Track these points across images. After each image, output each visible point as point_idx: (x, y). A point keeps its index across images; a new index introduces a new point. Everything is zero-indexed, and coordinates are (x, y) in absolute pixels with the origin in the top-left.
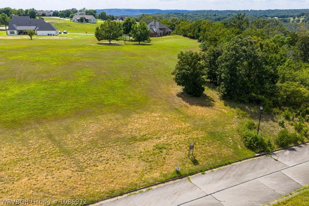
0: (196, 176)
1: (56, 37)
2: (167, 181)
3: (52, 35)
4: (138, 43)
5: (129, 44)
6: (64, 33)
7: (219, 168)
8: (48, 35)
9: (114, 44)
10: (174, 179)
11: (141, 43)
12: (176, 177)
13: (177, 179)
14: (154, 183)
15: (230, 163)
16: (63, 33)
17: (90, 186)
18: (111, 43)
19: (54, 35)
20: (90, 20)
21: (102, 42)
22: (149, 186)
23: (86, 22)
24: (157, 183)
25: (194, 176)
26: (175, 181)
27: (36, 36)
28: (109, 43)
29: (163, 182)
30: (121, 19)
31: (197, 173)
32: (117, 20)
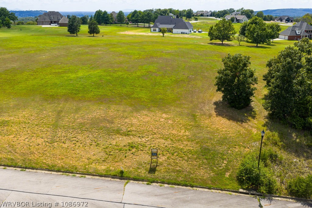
0: (138, 183)
1: (186, 36)
2: (105, 176)
3: (185, 33)
4: (255, 45)
5: (243, 46)
6: (199, 32)
7: (174, 186)
8: (182, 33)
9: (227, 44)
10: (114, 177)
11: (259, 45)
12: (117, 176)
13: (117, 178)
14: (91, 173)
15: (192, 187)
16: (197, 32)
17: (44, 156)
18: (223, 43)
19: (186, 33)
20: (241, 20)
21: (214, 41)
22: (85, 173)
23: (236, 22)
24: (95, 174)
25: (137, 182)
26: (112, 179)
27: (171, 33)
28: (221, 43)
29: (101, 176)
30: (280, 19)
31: (143, 180)
32: (275, 20)
